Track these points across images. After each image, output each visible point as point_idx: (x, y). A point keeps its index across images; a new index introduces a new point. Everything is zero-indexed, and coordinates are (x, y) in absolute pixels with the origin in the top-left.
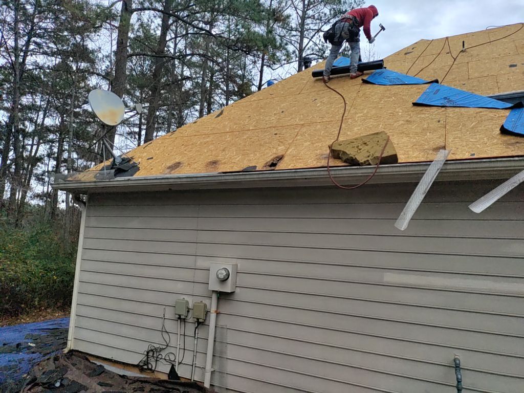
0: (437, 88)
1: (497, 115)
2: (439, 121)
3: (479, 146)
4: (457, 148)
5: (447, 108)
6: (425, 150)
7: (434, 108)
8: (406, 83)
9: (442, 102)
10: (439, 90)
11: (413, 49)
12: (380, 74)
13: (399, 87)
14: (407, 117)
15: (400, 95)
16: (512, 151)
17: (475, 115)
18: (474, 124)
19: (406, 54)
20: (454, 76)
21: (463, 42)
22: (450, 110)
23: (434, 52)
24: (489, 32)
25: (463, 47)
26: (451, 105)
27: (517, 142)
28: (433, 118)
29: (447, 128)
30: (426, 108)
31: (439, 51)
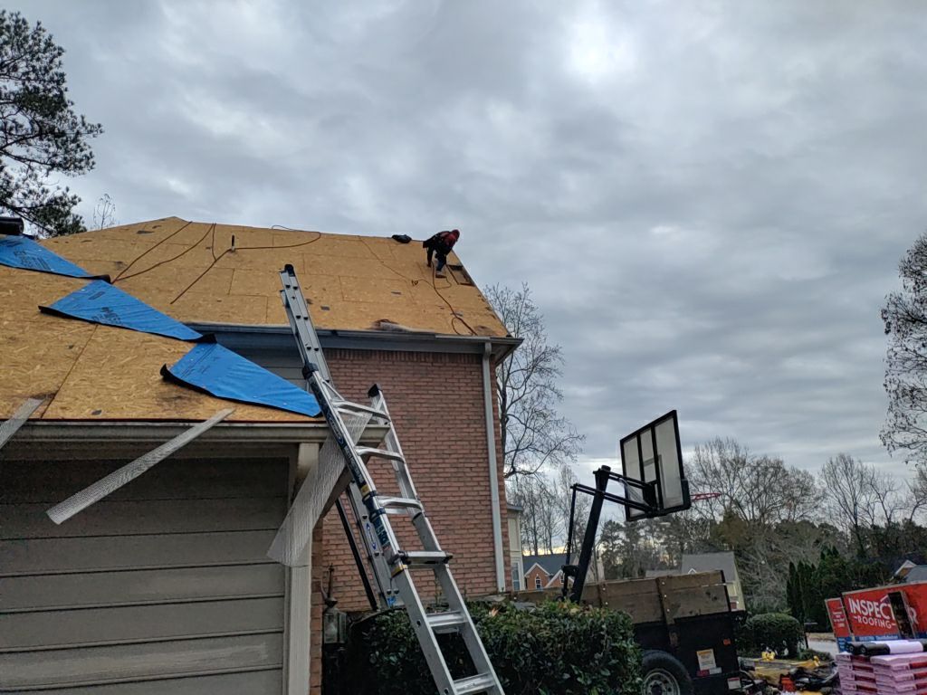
0: (102, 289)
1: (173, 350)
2: (71, 347)
3: (115, 398)
4: (77, 399)
5: (99, 326)
6: (13, 396)
7: (76, 322)
8: (52, 270)
9: (96, 314)
10: (104, 293)
11: (155, 227)
12: (11, 244)
13: (34, 276)
14: (15, 330)
15: (28, 289)
16: (165, 410)
17: (139, 344)
18: (128, 359)
19: (140, 232)
20: (207, 286)
21: (233, 237)
22: (101, 330)
23: (187, 241)
24: (273, 232)
25: (233, 245)
26: (109, 323)
27: (180, 397)
28: (64, 339)
29: (80, 360)
30: (61, 320)
31: (196, 242)
